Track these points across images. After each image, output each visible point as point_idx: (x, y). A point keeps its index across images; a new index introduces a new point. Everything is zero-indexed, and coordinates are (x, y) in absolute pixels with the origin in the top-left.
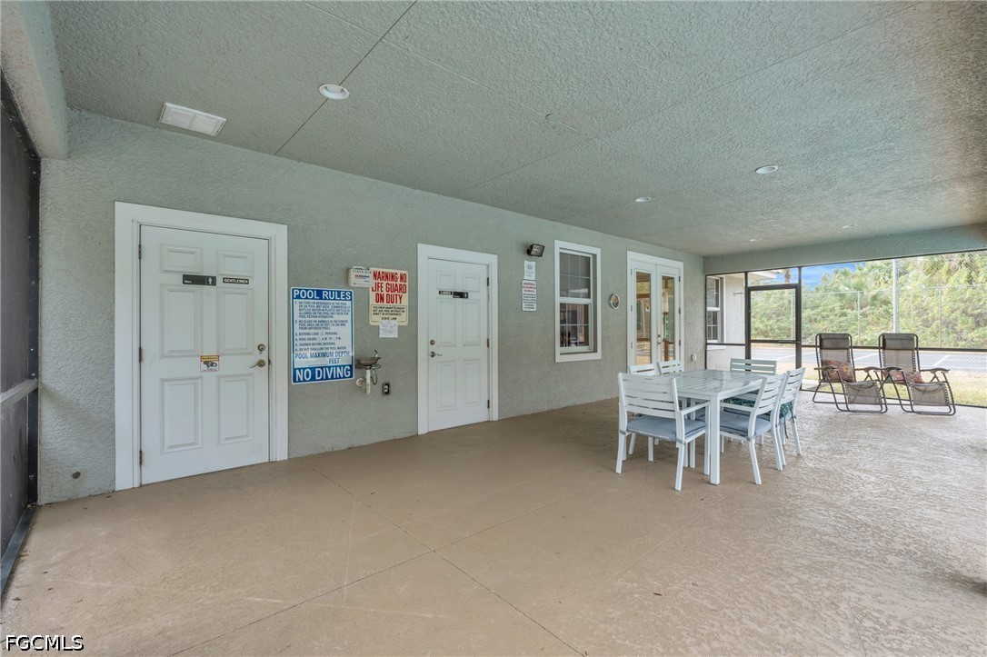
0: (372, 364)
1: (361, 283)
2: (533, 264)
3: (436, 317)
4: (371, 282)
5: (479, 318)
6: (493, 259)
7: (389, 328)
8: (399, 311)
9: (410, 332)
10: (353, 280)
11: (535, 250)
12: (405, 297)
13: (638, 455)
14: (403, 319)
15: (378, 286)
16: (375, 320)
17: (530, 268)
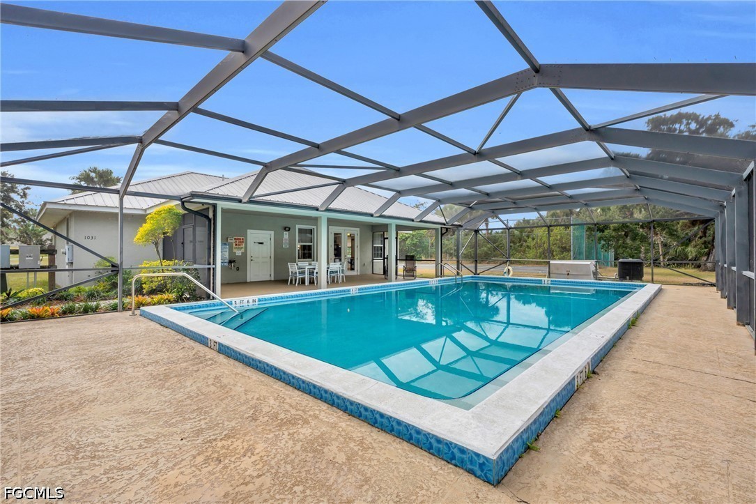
0: (234, 261)
1: (231, 241)
2: (287, 233)
3: (253, 249)
4: (234, 241)
5: (268, 250)
6: (272, 233)
7: (239, 253)
8: (242, 248)
9: (245, 254)
10: (229, 241)
11: (287, 229)
12: (244, 244)
13: (310, 283)
14: (243, 250)
15: (236, 242)
16: (235, 250)
17: (286, 235)
